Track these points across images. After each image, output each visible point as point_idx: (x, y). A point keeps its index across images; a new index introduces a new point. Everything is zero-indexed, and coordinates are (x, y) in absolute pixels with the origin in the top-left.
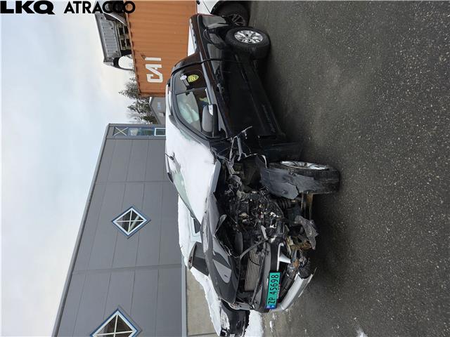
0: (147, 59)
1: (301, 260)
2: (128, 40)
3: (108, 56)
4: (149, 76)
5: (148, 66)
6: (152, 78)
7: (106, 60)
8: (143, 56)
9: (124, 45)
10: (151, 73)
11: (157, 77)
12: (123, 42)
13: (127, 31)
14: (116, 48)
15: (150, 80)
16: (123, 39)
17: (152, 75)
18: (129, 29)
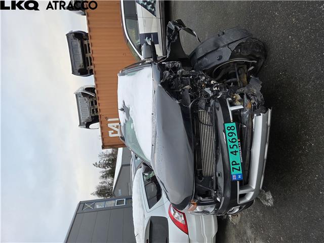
0: (109, 120)
1: (253, 101)
2: (97, 109)
3: (82, 121)
4: (110, 132)
5: (110, 125)
6: (112, 133)
7: (80, 125)
8: (107, 118)
9: (93, 112)
10: (112, 130)
11: (116, 132)
12: (93, 110)
13: (96, 104)
14: (87, 115)
15: (111, 135)
16: (93, 108)
17: (113, 131)
18: (97, 101)
